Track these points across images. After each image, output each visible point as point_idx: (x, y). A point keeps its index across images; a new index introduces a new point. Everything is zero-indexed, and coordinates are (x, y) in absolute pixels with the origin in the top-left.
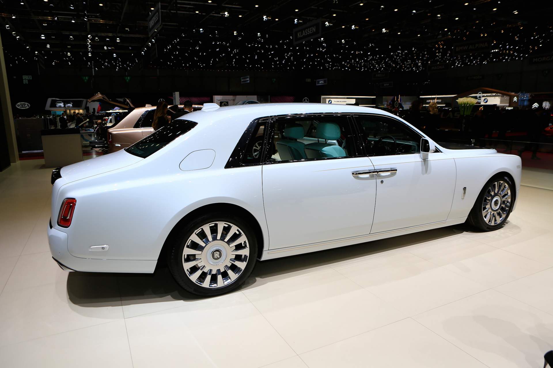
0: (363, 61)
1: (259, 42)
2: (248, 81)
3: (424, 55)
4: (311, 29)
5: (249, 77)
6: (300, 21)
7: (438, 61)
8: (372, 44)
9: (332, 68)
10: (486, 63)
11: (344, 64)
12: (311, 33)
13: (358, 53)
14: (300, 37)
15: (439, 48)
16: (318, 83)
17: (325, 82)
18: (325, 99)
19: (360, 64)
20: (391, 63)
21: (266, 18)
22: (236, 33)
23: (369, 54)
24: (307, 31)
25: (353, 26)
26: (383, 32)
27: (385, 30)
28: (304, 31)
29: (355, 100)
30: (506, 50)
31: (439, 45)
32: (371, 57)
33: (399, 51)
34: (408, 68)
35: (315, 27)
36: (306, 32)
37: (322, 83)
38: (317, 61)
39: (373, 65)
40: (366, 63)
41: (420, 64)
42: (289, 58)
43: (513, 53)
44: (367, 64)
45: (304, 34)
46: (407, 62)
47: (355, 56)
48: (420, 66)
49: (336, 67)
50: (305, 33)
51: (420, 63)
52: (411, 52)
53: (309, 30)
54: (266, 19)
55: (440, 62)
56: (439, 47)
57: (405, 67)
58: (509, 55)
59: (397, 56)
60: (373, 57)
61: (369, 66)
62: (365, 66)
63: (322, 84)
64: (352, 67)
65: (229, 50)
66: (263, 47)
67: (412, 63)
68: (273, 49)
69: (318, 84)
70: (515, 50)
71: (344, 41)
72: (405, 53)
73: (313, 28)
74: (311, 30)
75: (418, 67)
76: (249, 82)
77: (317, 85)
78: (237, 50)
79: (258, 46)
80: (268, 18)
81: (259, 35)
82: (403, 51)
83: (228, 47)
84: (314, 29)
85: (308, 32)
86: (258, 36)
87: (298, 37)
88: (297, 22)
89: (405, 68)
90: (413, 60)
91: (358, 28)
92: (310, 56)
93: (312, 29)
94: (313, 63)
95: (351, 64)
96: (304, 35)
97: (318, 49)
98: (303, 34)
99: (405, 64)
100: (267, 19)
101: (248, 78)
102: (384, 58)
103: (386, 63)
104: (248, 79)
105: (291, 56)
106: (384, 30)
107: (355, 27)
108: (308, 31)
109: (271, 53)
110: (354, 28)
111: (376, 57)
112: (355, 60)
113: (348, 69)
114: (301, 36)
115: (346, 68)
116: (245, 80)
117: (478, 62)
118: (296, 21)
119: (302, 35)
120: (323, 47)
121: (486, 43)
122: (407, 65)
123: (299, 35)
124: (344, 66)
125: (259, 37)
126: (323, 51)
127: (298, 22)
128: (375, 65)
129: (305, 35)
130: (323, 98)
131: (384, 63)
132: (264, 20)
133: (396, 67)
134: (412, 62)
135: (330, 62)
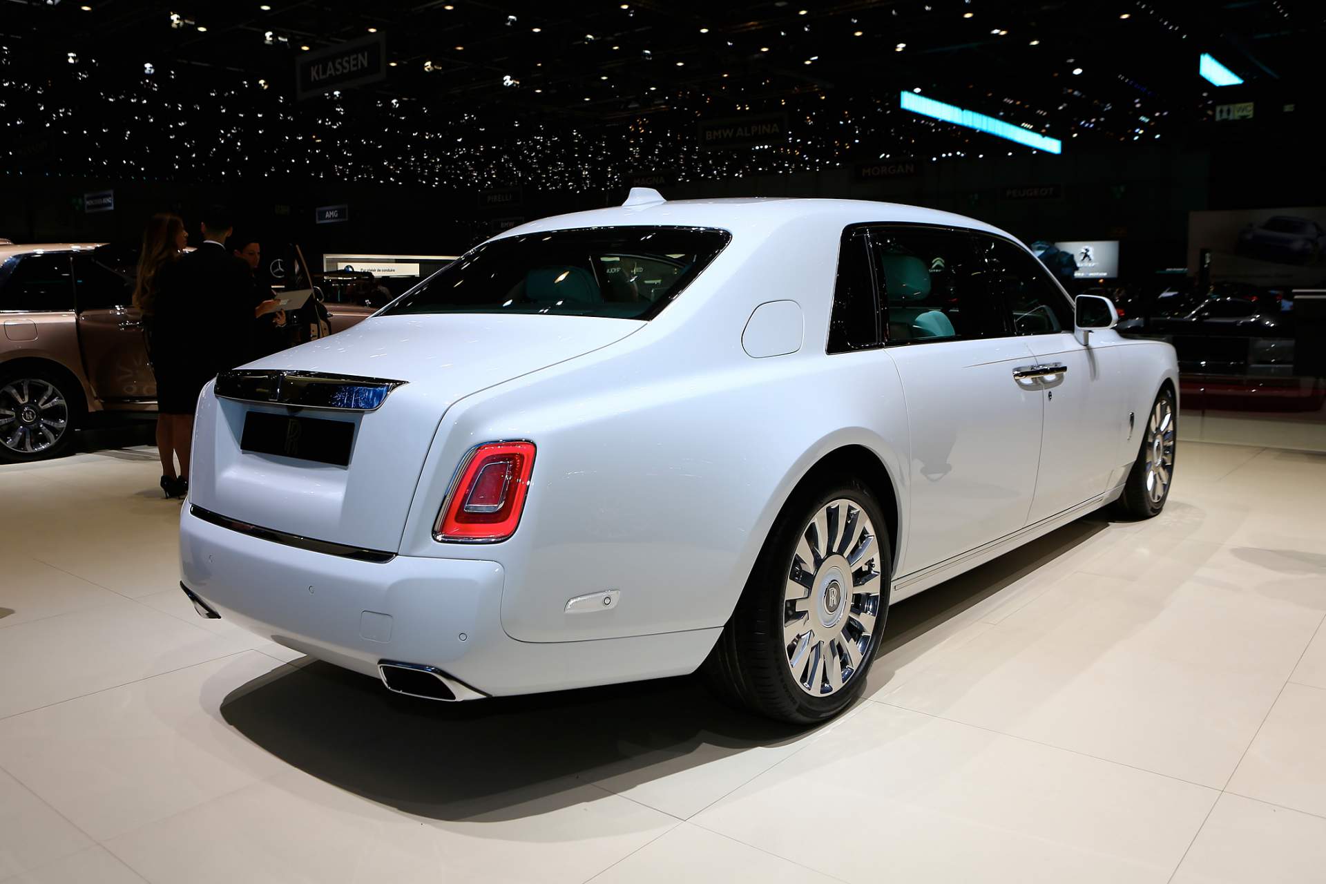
0: (438, 160)
1: (145, 92)
2: (109, 205)
3: (598, 150)
4: (354, 60)
5: (111, 192)
6: (280, 38)
7: (630, 165)
8: (469, 115)
9: (350, 177)
10: (741, 176)
11: (387, 167)
12: (354, 69)
13: (430, 137)
14: (317, 78)
15: (636, 135)
16: (322, 216)
17: (341, 213)
18: (335, 264)
19: (432, 168)
20: (513, 167)
21: (178, 22)
22: (73, 58)
23: (460, 140)
24: (341, 64)
25: (428, 64)
26: (505, 84)
27: (511, 80)
28: (330, 64)
29: (418, 265)
30: (787, 145)
31: (636, 126)
32: (462, 150)
33: (538, 138)
34: (554, 183)
35: (366, 54)
36: (338, 66)
37: (332, 218)
38: (310, 157)
39: (465, 171)
40: (447, 167)
41: (587, 173)
42: (231, 142)
43: (801, 155)
44: (450, 168)
45: (330, 71)
46: (556, 166)
47: (420, 145)
48: (586, 178)
49: (362, 175)
50: (336, 69)
51: (586, 170)
52: (567, 139)
53: (346, 61)
54: (178, 24)
55: (635, 168)
56: (637, 131)
57: (548, 179)
58: (792, 158)
59: (531, 149)
60: (468, 151)
61: (456, 174)
62: (442, 175)
63: (332, 221)
64: (409, 176)
65: (42, 108)
66: (153, 108)
67: (566, 171)
68: (187, 114)
69: (320, 219)
70: (804, 149)
71: (396, 103)
72: (552, 142)
73: (360, 56)
74: (355, 62)
75: (579, 180)
76: (112, 208)
77: (318, 222)
78: (67, 111)
79: (139, 101)
80: (186, 21)
81: (148, 69)
82: (547, 136)
83: (41, 99)
84: (363, 60)
85: (344, 68)
86: (147, 71)
87: (312, 79)
88: (271, 39)
89: (546, 183)
90: (570, 162)
91: (441, 68)
92: (293, 138)
93: (356, 59)
94: (300, 161)
95: (406, 167)
96: (331, 75)
97: (320, 122)
98: (328, 73)
99: (547, 172)
100: (181, 23)
101: (110, 196)
102: (498, 155)
103: (500, 167)
104: (109, 200)
105: (236, 137)
106: (508, 81)
107: (432, 65)
108: (345, 64)
109: (176, 126)
110: (432, 69)
111: (477, 149)
112: (419, 158)
113: (397, 182)
114: (322, 77)
115: (391, 179)
116: (99, 202)
117: (723, 171)
118: (271, 36)
119: (324, 72)
120: (335, 117)
121: (775, 125)
122: (554, 174)
123: (314, 73)
124: (387, 173)
125: (149, 76)
126: (335, 127)
127: (275, 40)
128: (472, 171)
129: (334, 74)
130: (329, 261)
131: (493, 169)
132: (174, 25)
133: (524, 178)
134: (566, 167)
135: (349, 159)
